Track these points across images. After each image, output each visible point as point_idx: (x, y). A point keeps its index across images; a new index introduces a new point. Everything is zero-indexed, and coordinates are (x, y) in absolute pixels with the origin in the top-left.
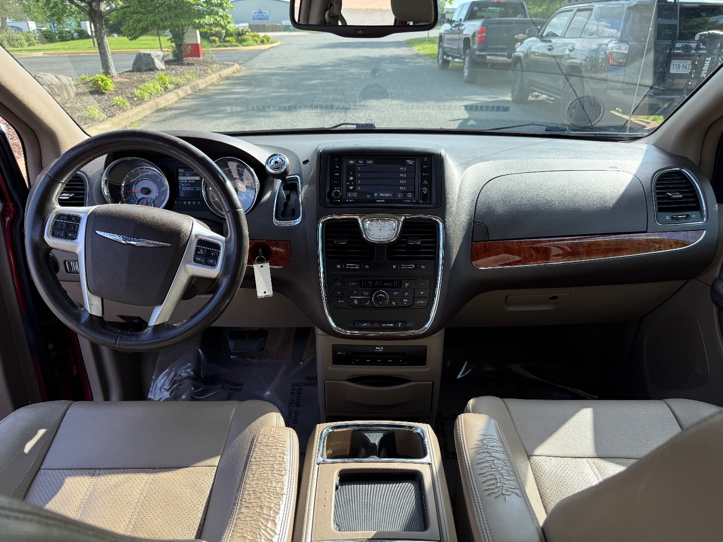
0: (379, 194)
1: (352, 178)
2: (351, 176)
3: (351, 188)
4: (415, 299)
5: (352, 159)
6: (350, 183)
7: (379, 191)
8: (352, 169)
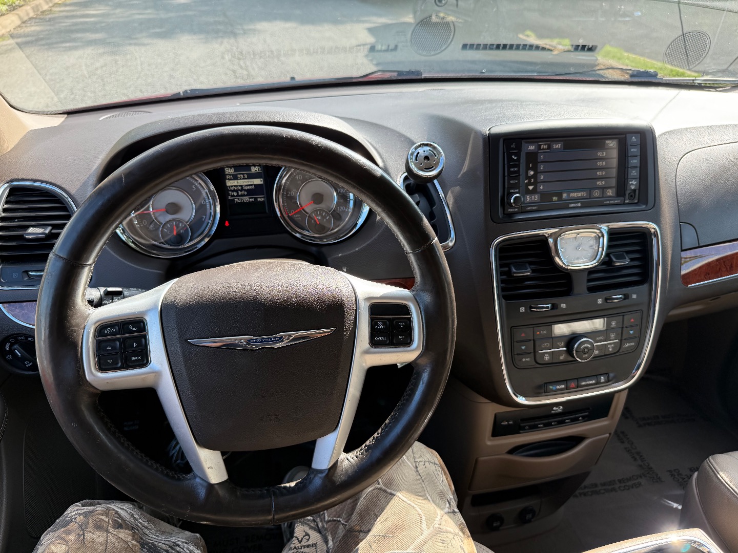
0: (569, 195)
1: (532, 173)
2: (531, 169)
3: (531, 188)
4: (623, 341)
5: (532, 143)
6: (530, 181)
7: (569, 191)
8: (532, 158)
